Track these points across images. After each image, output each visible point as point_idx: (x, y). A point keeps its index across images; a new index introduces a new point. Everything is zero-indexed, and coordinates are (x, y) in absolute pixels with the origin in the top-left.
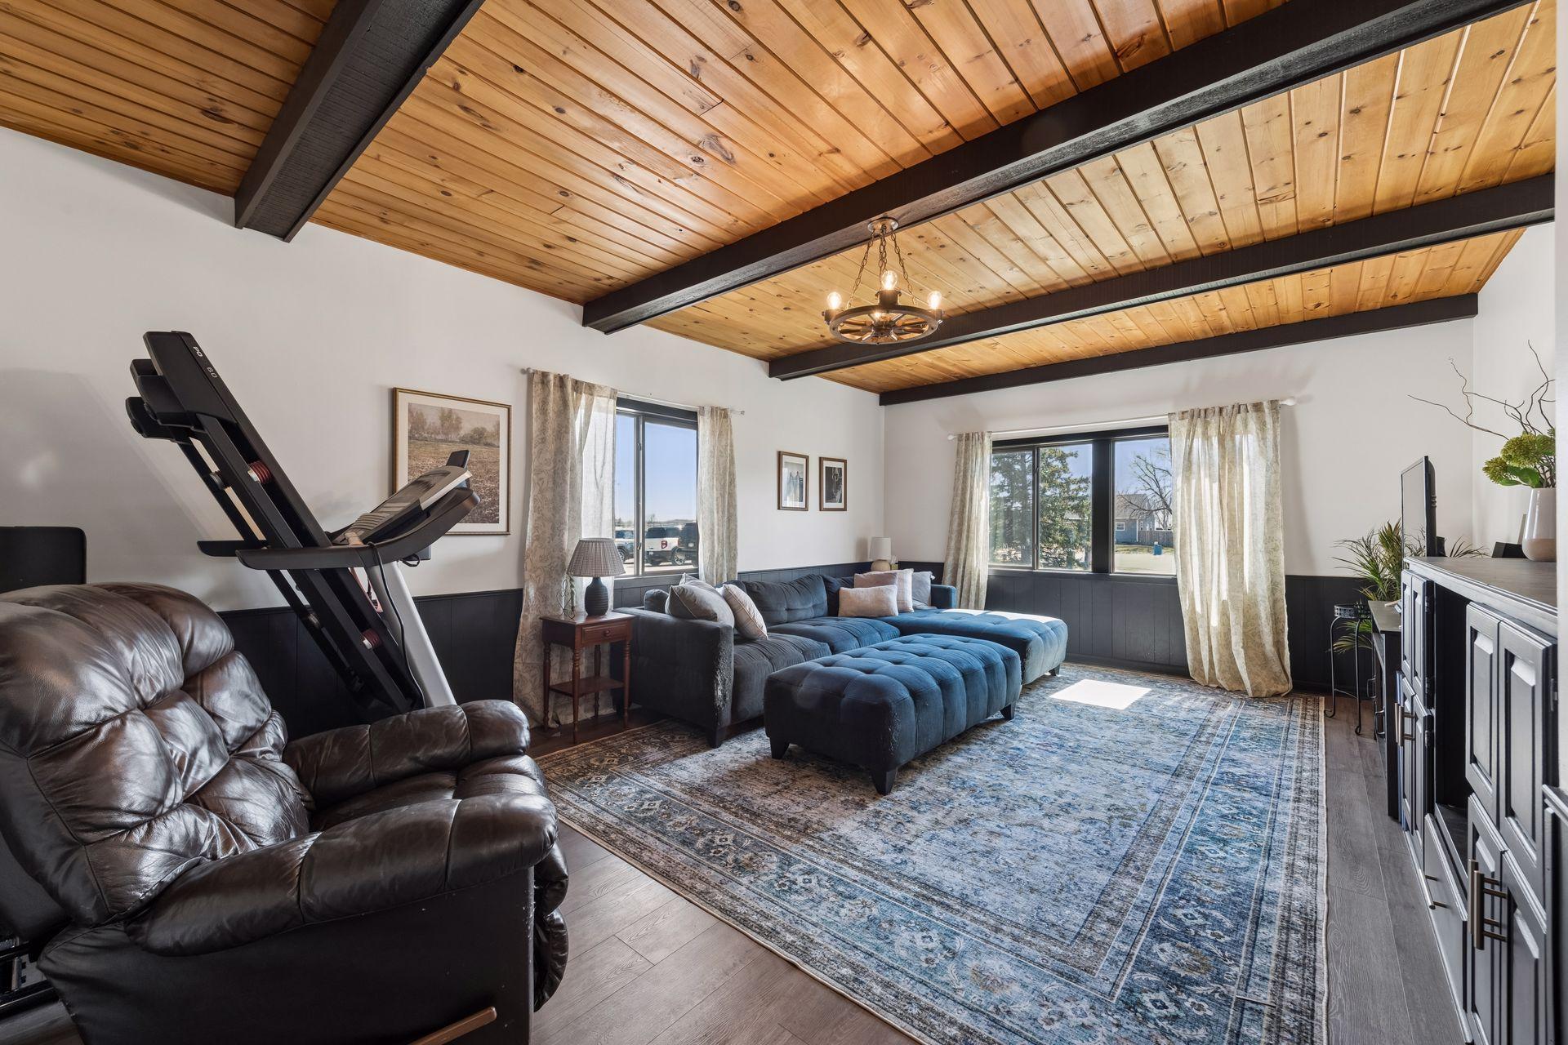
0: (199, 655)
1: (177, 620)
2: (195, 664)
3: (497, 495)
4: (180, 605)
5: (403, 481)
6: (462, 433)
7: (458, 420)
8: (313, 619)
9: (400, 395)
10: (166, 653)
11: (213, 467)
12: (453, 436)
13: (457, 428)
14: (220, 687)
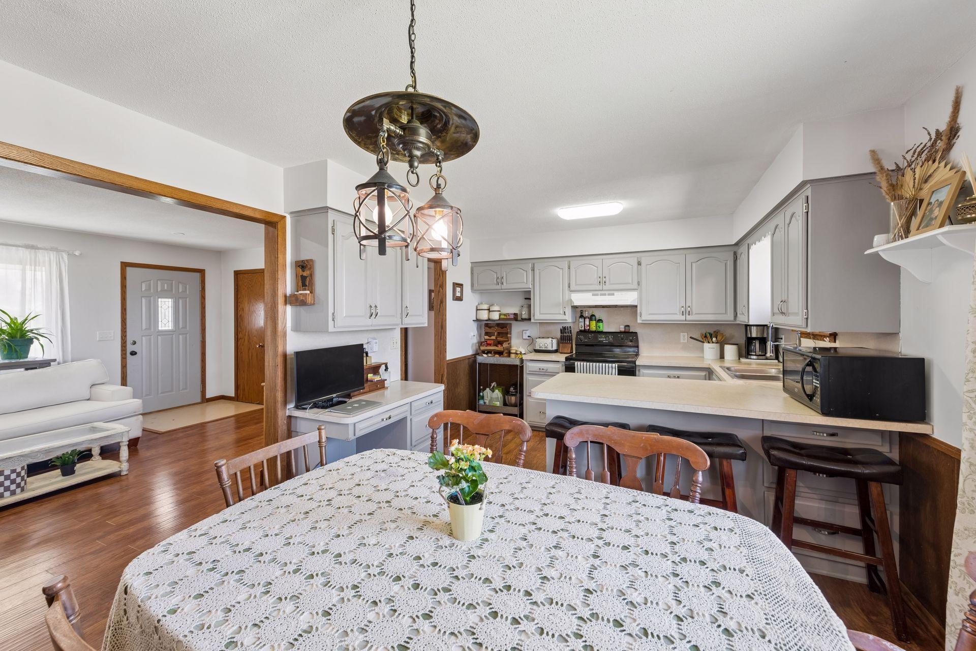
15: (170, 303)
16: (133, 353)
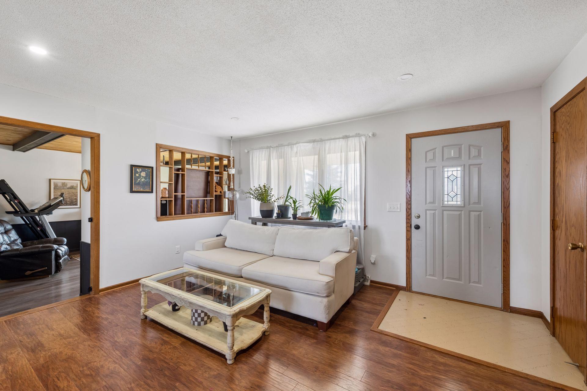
0: (7, 229)
1: (3, 224)
2: (6, 230)
3: (77, 199)
4: (4, 222)
5: (52, 197)
6: (68, 187)
7: (67, 184)
8: (30, 226)
9: (51, 180)
10: (2, 228)
11: (8, 198)
12: (65, 188)
13: (66, 186)
14: (11, 233)
15: (459, 172)
16: (417, 227)
